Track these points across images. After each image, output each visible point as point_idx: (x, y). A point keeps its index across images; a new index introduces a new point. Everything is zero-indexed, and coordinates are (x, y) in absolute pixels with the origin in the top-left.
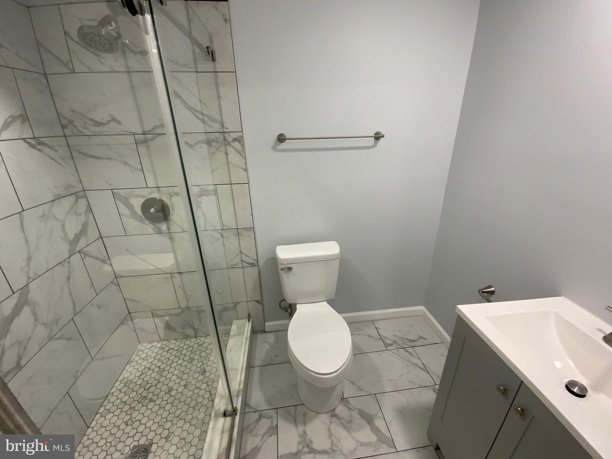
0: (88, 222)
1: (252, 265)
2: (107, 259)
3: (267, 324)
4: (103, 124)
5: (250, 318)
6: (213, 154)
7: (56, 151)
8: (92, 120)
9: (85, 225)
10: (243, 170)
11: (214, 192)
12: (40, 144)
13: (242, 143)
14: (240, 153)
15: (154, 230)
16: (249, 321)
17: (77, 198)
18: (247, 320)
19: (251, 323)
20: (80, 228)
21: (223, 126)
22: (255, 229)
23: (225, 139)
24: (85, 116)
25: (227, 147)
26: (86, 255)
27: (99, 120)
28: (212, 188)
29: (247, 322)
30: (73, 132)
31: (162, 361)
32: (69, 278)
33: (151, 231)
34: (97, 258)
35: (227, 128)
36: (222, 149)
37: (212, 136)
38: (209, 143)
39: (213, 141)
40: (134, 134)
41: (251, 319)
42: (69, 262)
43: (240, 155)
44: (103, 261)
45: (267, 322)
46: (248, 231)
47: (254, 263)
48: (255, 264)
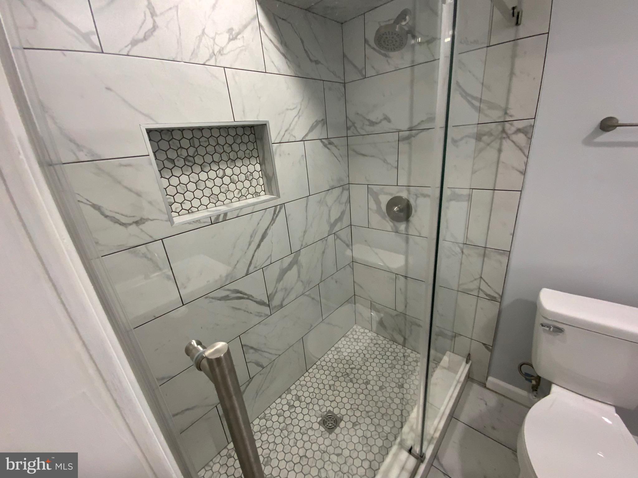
0: (345, 210)
1: (493, 299)
2: (350, 245)
3: (490, 379)
4: (377, 123)
5: (469, 359)
6: (481, 150)
7: (339, 150)
8: (369, 120)
9: (343, 213)
10: (518, 173)
11: (467, 198)
12: (330, 143)
13: (529, 136)
14: (521, 149)
15: (392, 228)
16: (467, 362)
17: (343, 189)
18: (465, 359)
19: (468, 366)
20: (339, 214)
21: (506, 113)
22: (511, 255)
23: (504, 131)
24: (364, 118)
25: (504, 142)
26: (338, 237)
27: (374, 120)
28: (466, 192)
29: (464, 363)
30: (353, 133)
31: (368, 351)
32: (324, 252)
33: (389, 229)
34: (344, 242)
35: (511, 116)
36: (496, 145)
37: (486, 128)
38: (478, 137)
39: (484, 135)
40: (399, 131)
41: (470, 362)
42: (326, 240)
43: (520, 151)
44: (348, 246)
45: (492, 377)
46: (501, 254)
47: (495, 298)
48: (498, 299)
